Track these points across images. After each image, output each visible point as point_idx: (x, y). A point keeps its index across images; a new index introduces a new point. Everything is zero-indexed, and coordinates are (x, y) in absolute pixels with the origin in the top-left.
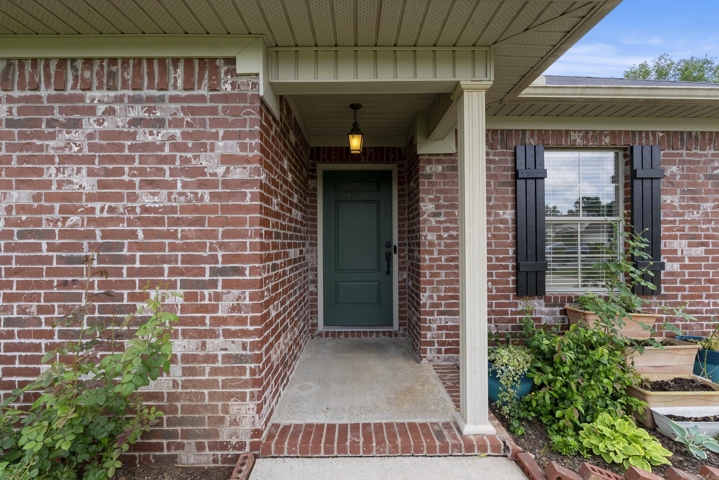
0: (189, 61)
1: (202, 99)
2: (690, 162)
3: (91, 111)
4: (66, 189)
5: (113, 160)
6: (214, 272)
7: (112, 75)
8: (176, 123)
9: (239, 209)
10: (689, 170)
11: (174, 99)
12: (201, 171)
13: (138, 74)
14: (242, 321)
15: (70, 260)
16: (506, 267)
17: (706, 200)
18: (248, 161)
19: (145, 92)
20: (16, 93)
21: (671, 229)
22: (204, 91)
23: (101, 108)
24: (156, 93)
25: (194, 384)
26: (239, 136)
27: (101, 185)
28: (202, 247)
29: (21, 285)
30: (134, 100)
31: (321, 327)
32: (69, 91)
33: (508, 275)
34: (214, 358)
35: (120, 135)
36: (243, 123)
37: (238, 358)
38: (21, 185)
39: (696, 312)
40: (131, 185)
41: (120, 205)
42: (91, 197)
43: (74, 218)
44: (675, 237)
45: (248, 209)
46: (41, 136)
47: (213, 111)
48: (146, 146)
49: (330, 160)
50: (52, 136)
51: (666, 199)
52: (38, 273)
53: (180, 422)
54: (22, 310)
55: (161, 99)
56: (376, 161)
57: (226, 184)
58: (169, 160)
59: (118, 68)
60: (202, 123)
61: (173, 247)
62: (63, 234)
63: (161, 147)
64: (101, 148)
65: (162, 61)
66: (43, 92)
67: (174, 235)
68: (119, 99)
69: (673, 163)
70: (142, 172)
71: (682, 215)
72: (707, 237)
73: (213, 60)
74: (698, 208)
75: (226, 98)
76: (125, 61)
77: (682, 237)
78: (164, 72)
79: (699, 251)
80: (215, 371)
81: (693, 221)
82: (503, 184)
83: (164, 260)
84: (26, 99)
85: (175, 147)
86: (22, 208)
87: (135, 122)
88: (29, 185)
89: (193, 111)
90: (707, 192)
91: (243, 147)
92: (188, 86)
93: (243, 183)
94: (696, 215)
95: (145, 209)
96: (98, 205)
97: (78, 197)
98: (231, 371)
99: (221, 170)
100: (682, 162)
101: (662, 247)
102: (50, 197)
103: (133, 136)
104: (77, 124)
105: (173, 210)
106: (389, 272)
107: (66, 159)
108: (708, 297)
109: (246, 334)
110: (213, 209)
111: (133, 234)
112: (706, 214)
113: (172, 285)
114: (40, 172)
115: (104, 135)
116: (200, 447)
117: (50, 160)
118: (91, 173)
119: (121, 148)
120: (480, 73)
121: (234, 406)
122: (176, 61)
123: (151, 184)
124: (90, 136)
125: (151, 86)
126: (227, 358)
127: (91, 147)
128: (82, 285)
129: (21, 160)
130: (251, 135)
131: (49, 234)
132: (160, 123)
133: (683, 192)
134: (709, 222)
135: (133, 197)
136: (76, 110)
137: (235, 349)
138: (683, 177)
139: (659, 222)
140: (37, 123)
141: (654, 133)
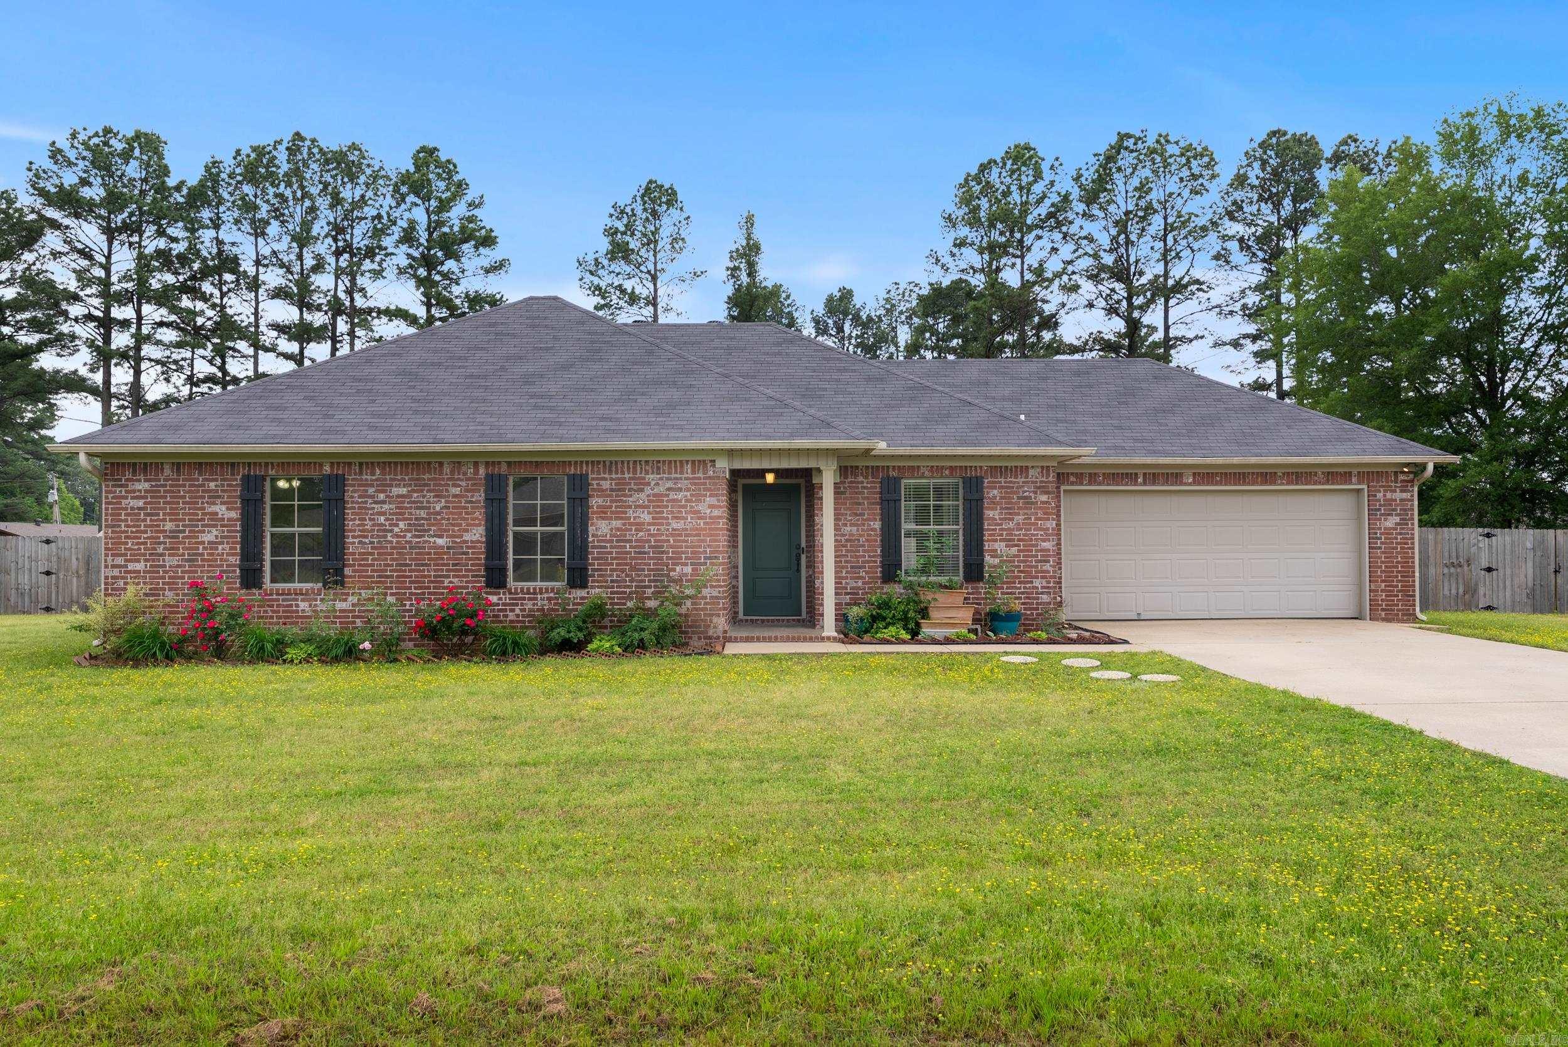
0: (693, 462)
1: (699, 478)
2: (1007, 487)
3: (649, 484)
4: (638, 520)
5: (659, 507)
6: (705, 558)
7: (658, 468)
8: (688, 490)
9: (717, 529)
10: (1006, 493)
11: (686, 479)
12: (699, 512)
13: (670, 468)
14: (718, 581)
15: (640, 553)
16: (875, 562)
17: (1018, 514)
18: (720, 507)
19: (673, 476)
20: (614, 476)
21: (993, 535)
22: (701, 475)
23: (653, 483)
24: (678, 476)
25: (696, 609)
26: (716, 495)
27: (653, 518)
28: (700, 547)
29: (617, 564)
30: (668, 479)
31: (741, 616)
32: (638, 475)
33: (877, 567)
34: (706, 598)
35: (662, 495)
36: (718, 489)
37: (717, 598)
38: (617, 518)
39: (1011, 593)
40: (667, 518)
41: (662, 528)
42: (649, 524)
43: (641, 534)
44: (996, 541)
45: (721, 529)
46: (625, 496)
47: (705, 484)
48: (674, 500)
49: (744, 477)
50: (631, 496)
51: (989, 513)
52: (625, 559)
53: (690, 627)
54: (618, 576)
55: (681, 479)
56: (787, 478)
57: (710, 518)
58: (684, 507)
59: (661, 465)
60: (700, 490)
61: (687, 547)
62: (636, 541)
63: (681, 501)
64: (653, 501)
65: (681, 462)
66: (626, 476)
67: (687, 541)
68: (661, 479)
69: (995, 488)
70: (672, 512)
71: (1001, 524)
72: (1019, 540)
73: (704, 461)
74: (1012, 519)
75: (710, 478)
76: (664, 461)
77: (1001, 540)
78: (682, 466)
79: (1014, 550)
80: (706, 603)
81: (1009, 529)
82: (873, 504)
83: (683, 553)
84: (619, 479)
85: (687, 501)
86: (618, 529)
87: (669, 489)
88: (622, 519)
89: (695, 484)
90: (1019, 508)
91: (718, 501)
92: (693, 472)
93: (719, 517)
94: (1011, 525)
95: (674, 530)
96: (652, 528)
97: (643, 524)
98: (713, 603)
99: (708, 511)
100: (1001, 487)
101: (986, 548)
102: (631, 524)
103: (668, 495)
104: (642, 490)
105: (686, 530)
106: (798, 570)
107: (637, 507)
108: (1020, 583)
109: (721, 586)
110: (705, 529)
111: (668, 541)
112: (1018, 524)
113: (686, 564)
114: (626, 513)
115: (655, 495)
116: (700, 638)
117: (630, 507)
118: (649, 513)
119: (662, 501)
120: (830, 463)
121: (715, 619)
122: (687, 462)
123: (677, 518)
124: (648, 496)
125: (676, 472)
126: (711, 597)
127: (649, 501)
128: (645, 564)
129: (616, 507)
130: (722, 495)
131: (630, 541)
132: (680, 490)
133: (1001, 508)
134: (1021, 529)
135: (668, 524)
136: (641, 484)
137: (715, 594)
138: (1001, 498)
139: (982, 529)
140: (624, 490)
141: (981, 467)
